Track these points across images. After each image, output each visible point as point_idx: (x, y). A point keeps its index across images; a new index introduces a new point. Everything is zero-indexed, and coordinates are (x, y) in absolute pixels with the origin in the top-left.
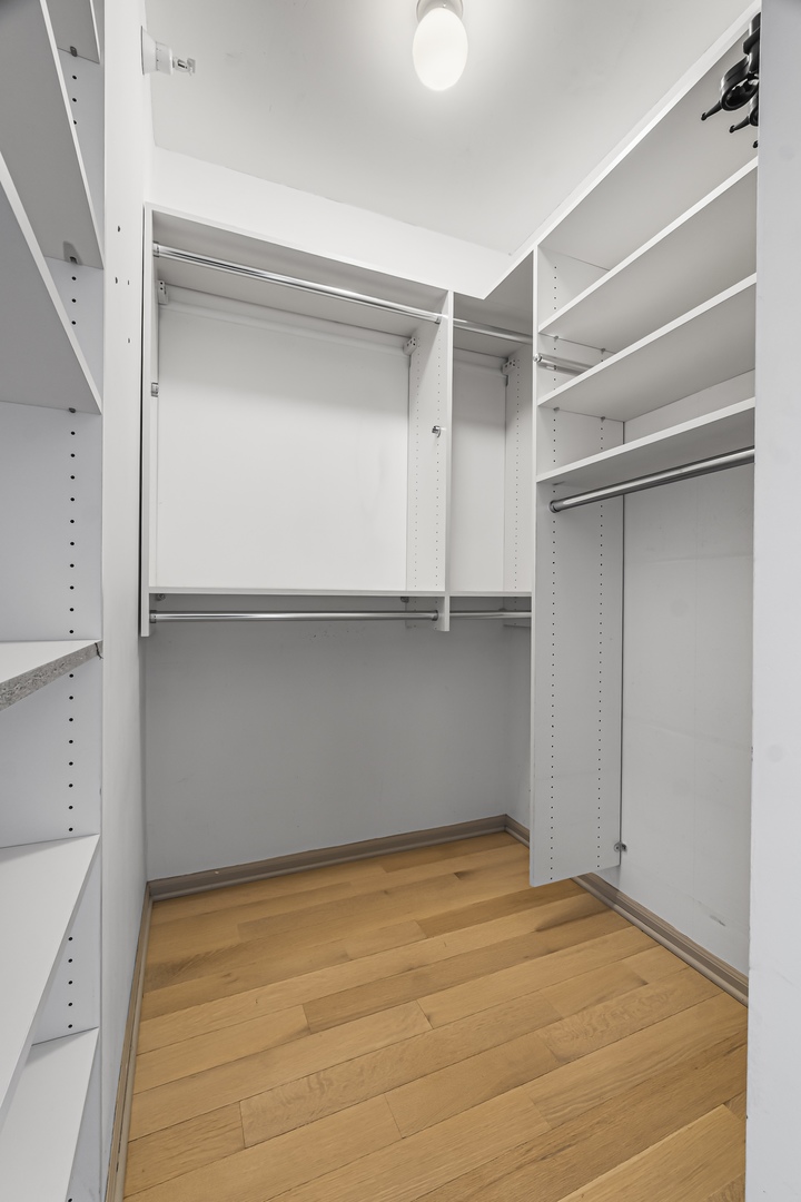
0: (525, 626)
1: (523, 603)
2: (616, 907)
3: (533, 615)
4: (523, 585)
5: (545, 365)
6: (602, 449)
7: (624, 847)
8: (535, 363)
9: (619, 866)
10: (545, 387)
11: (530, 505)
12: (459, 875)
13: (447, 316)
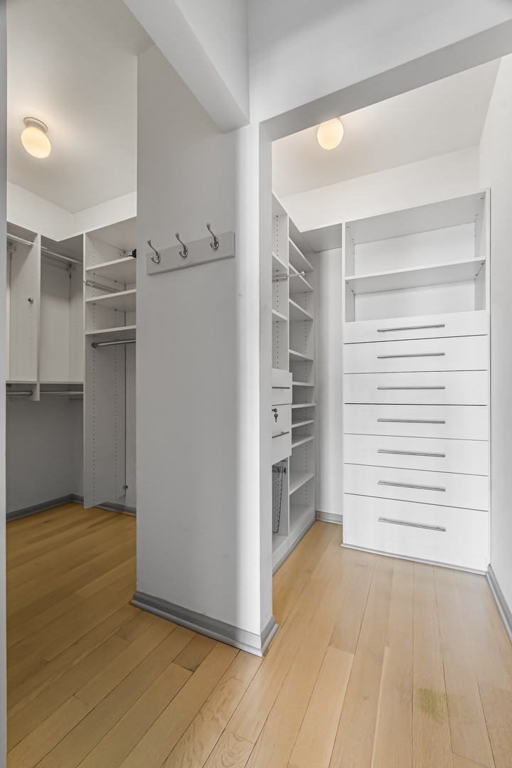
0: (80, 399)
1: (79, 387)
2: (125, 513)
3: (84, 393)
4: (80, 378)
5: (89, 285)
6: (116, 327)
7: (127, 487)
8: (84, 284)
9: (125, 496)
10: (89, 295)
11: (83, 344)
12: (46, 522)
13: (37, 245)
